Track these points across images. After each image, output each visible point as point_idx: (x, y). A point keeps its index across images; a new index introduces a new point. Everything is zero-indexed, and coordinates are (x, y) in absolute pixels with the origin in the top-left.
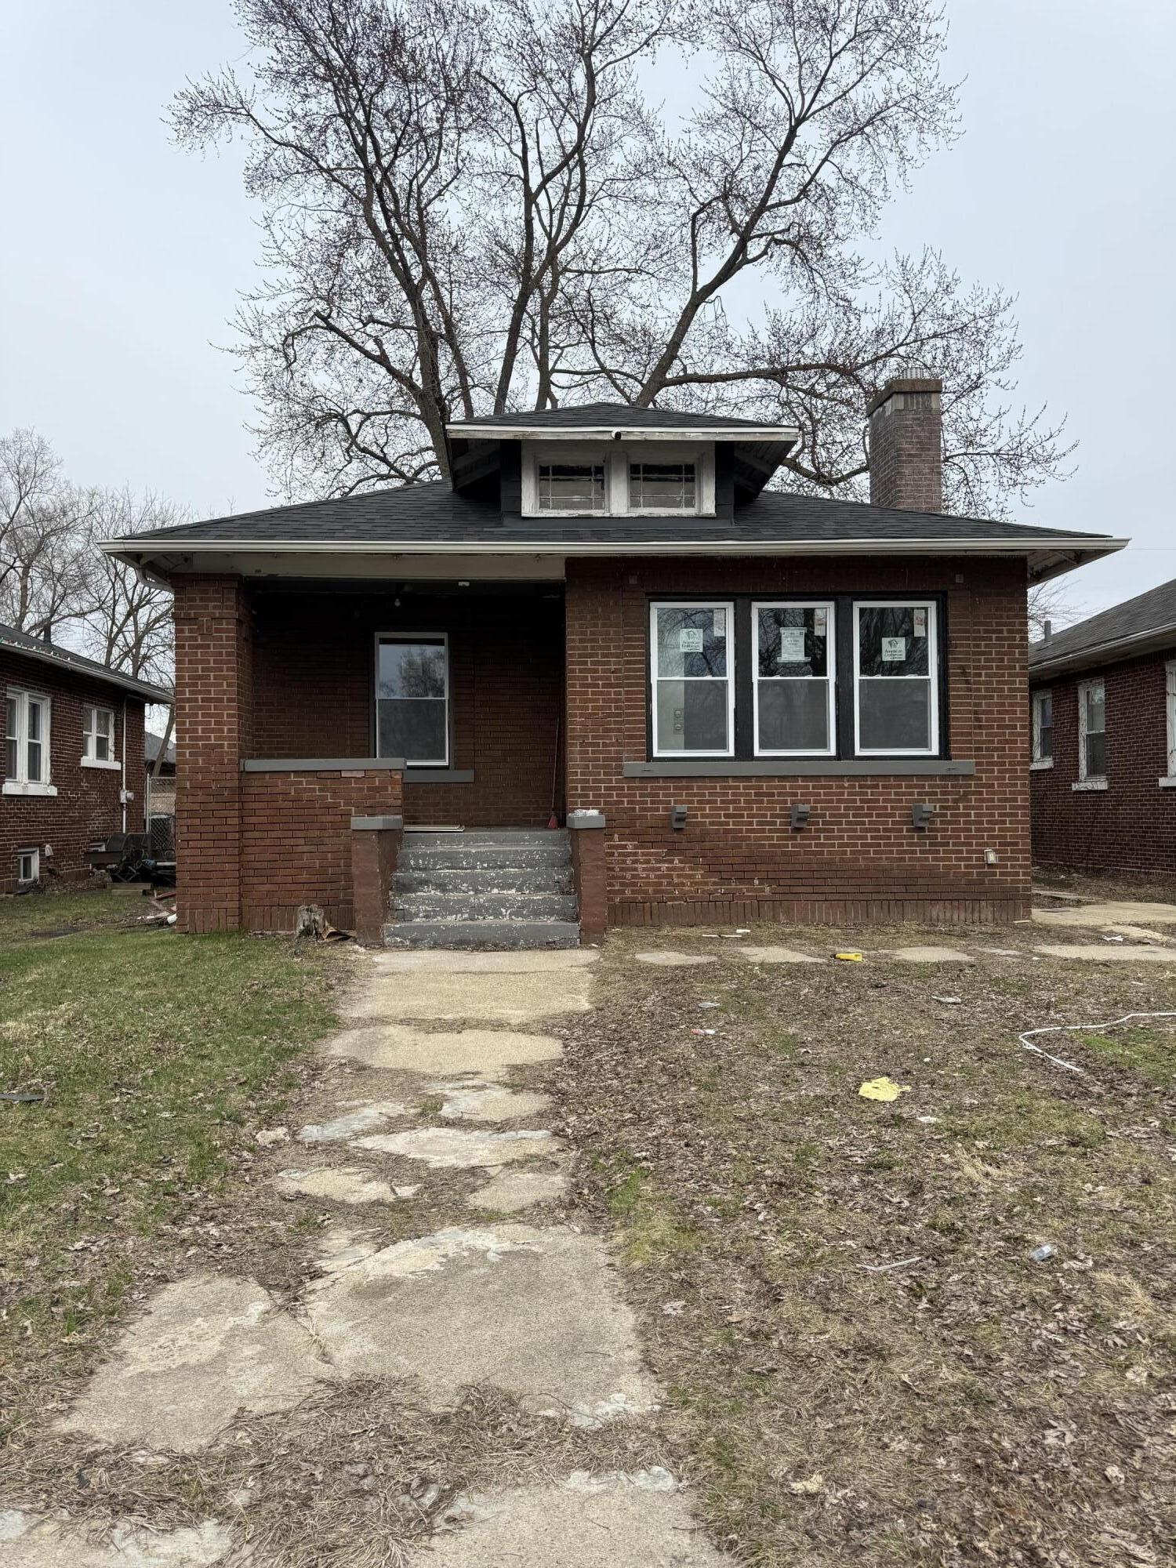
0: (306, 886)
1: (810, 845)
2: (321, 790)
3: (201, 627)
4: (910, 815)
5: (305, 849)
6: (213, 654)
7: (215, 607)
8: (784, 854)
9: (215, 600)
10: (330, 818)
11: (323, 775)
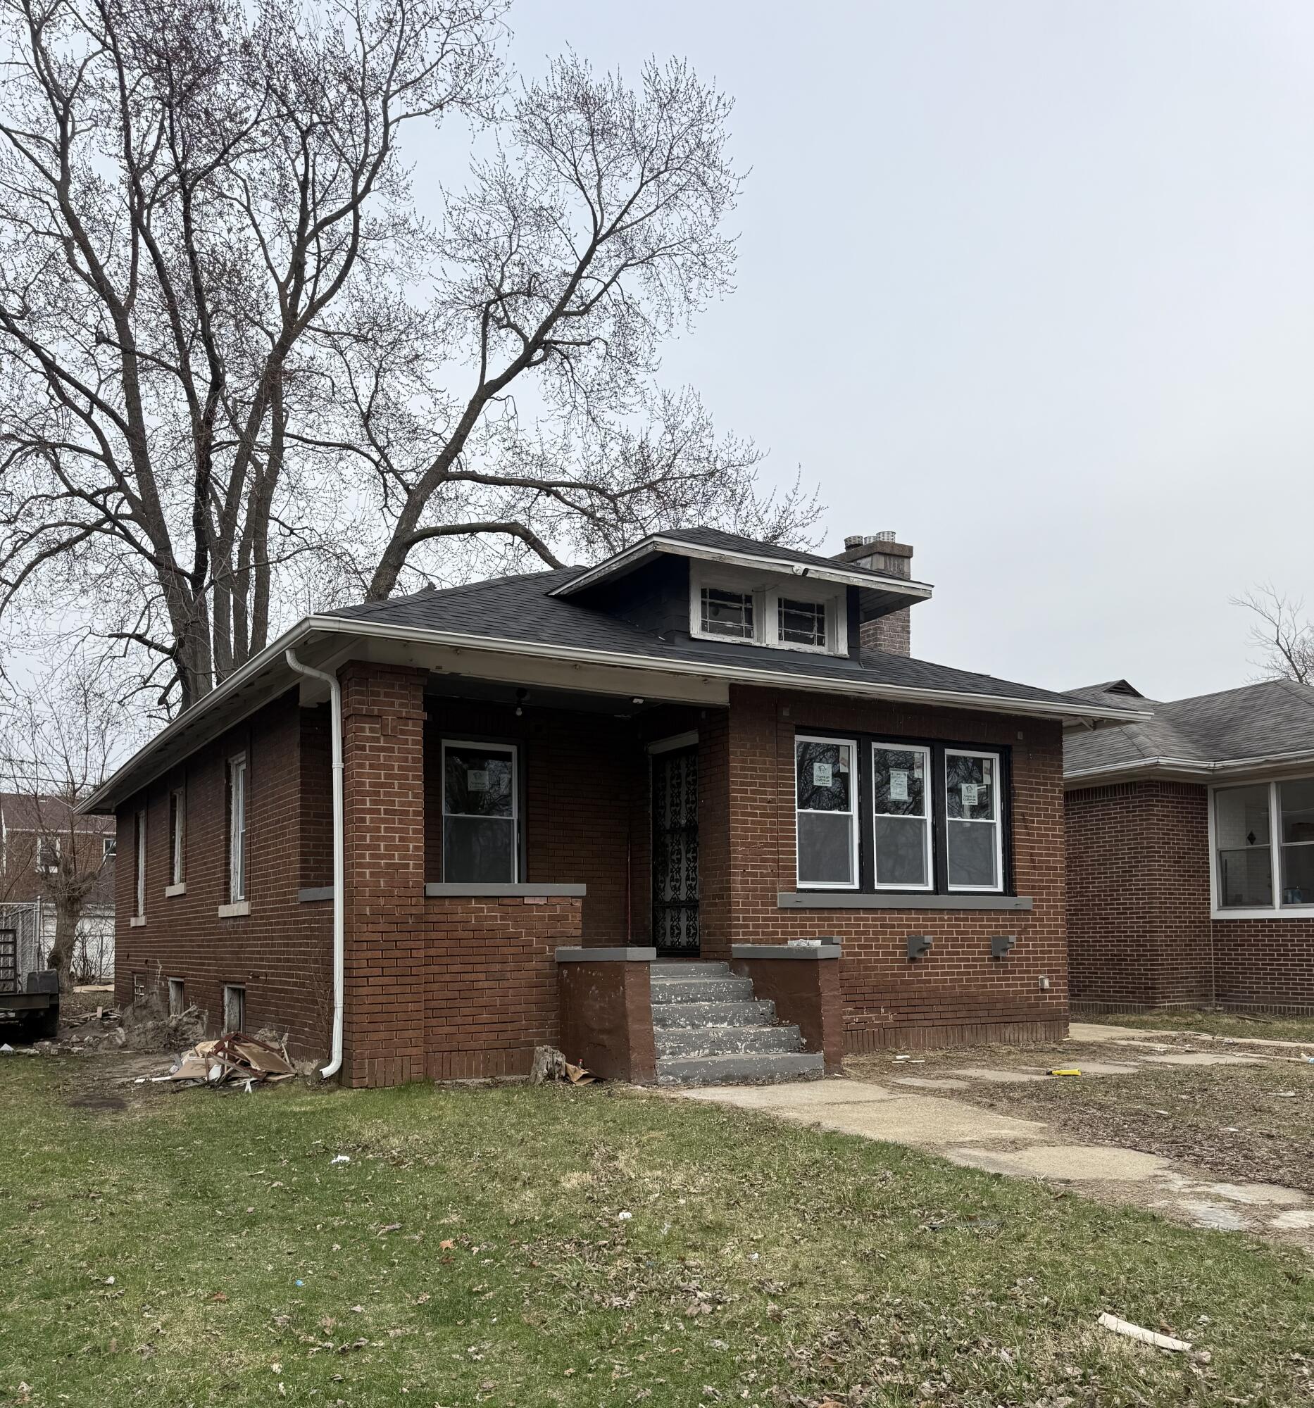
0: (488, 1028)
1: (920, 975)
2: (502, 918)
3: (384, 727)
4: (989, 946)
5: (486, 984)
6: (399, 759)
7: (401, 705)
8: (903, 982)
9: (402, 697)
10: (512, 950)
11: (506, 901)
